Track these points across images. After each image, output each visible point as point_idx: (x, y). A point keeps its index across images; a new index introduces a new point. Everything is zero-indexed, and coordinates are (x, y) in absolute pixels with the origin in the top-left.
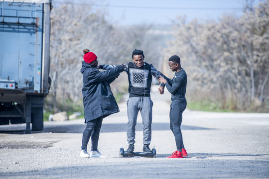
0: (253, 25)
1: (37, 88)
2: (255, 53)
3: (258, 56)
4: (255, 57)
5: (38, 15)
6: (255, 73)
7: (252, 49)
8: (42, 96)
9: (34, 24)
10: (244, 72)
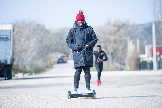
1: (9, 62)
2: (112, 44)
5: (9, 34)
6: (112, 53)
7: (110, 42)
8: (11, 66)
9: (7, 38)
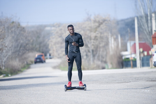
0: (91, 27)
2: (92, 41)
3: (94, 42)
4: (92, 43)
6: (93, 51)
7: (91, 39)
10: (87, 51)
